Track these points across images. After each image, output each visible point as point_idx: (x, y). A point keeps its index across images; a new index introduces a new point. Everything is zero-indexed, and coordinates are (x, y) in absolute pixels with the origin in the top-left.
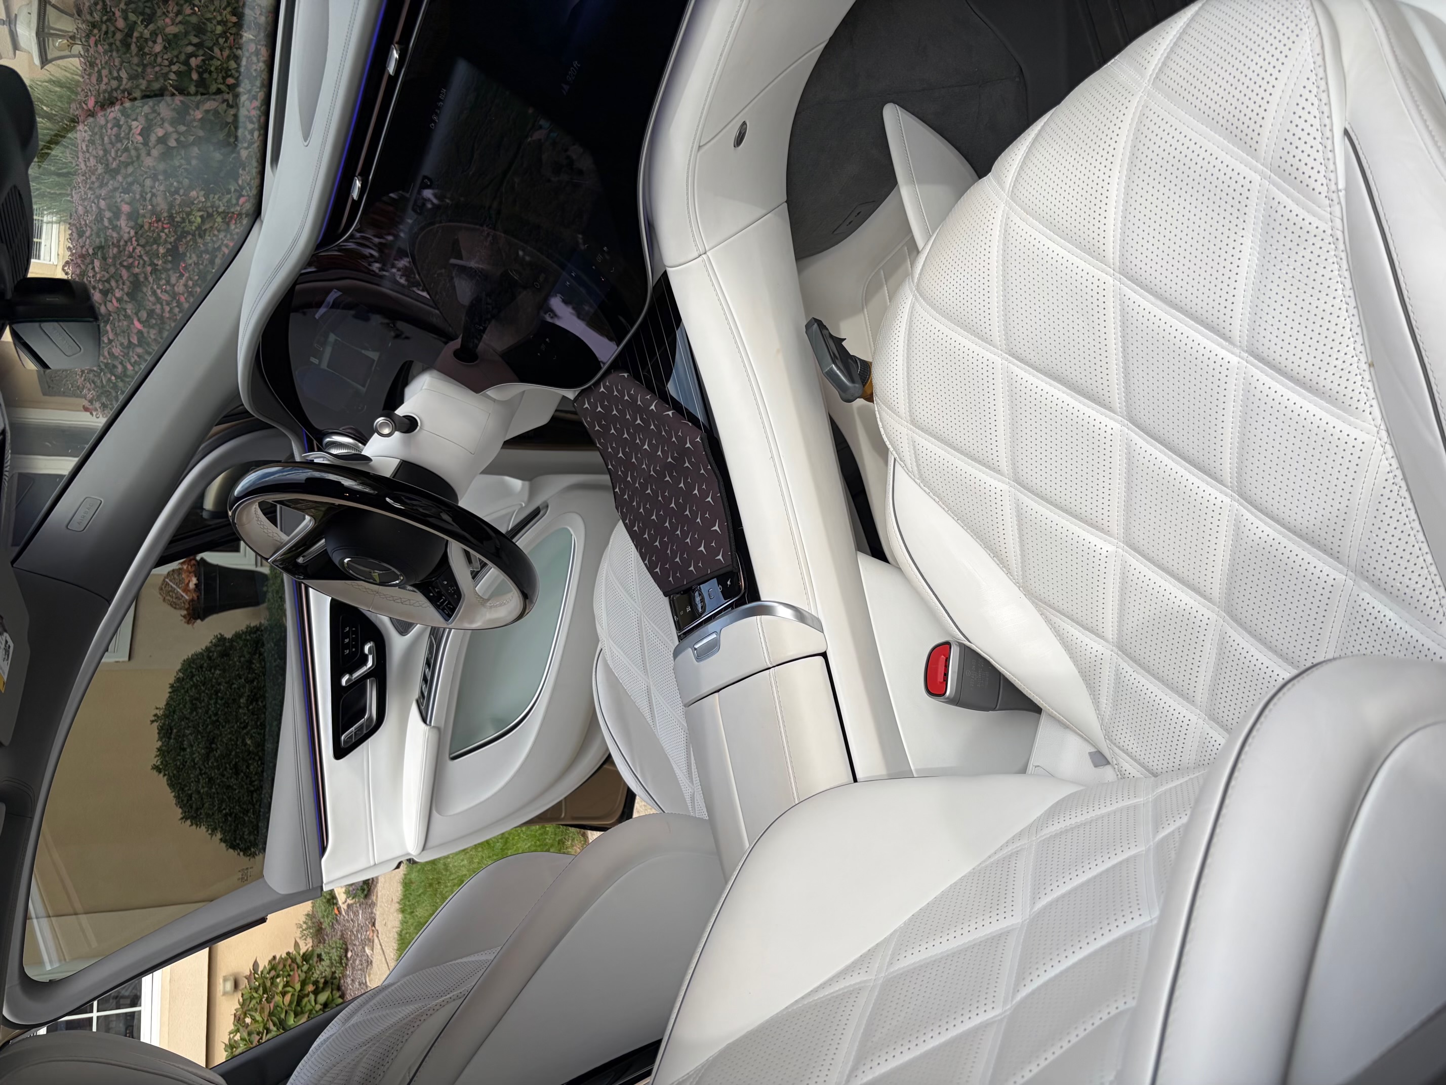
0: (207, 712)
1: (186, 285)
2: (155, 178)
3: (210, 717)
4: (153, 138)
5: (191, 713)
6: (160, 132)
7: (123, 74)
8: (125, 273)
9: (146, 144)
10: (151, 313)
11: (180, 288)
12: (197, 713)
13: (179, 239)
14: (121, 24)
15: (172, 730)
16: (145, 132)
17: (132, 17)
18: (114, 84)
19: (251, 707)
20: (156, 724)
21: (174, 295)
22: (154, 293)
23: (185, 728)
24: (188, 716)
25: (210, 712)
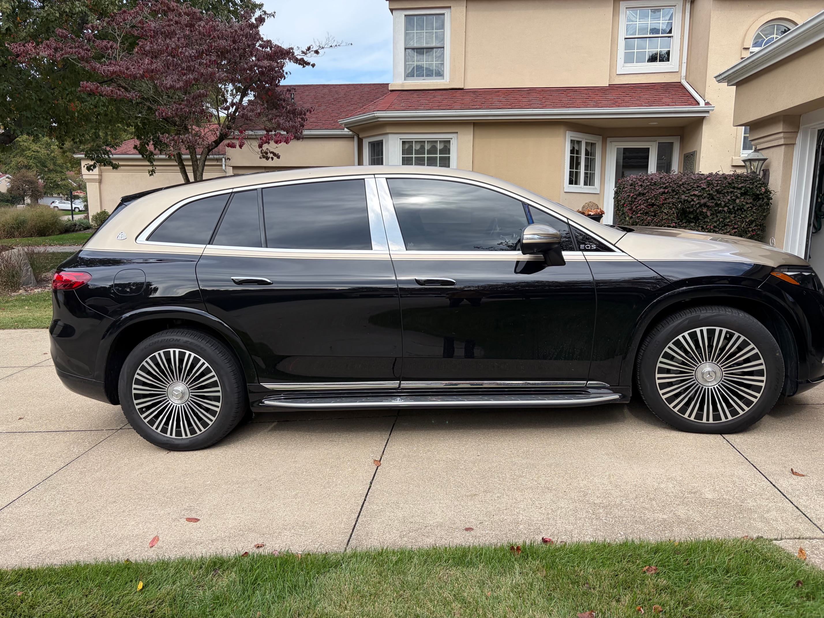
1: (643, 208)
2: (678, 198)
4: (693, 197)
6: (695, 200)
7: (718, 187)
8: (645, 191)
9: (691, 195)
10: (636, 198)
11: (642, 206)
13: (658, 206)
14: (740, 186)
16: (694, 195)
17: (743, 189)
18: (715, 185)
21: (640, 205)
22: (641, 199)
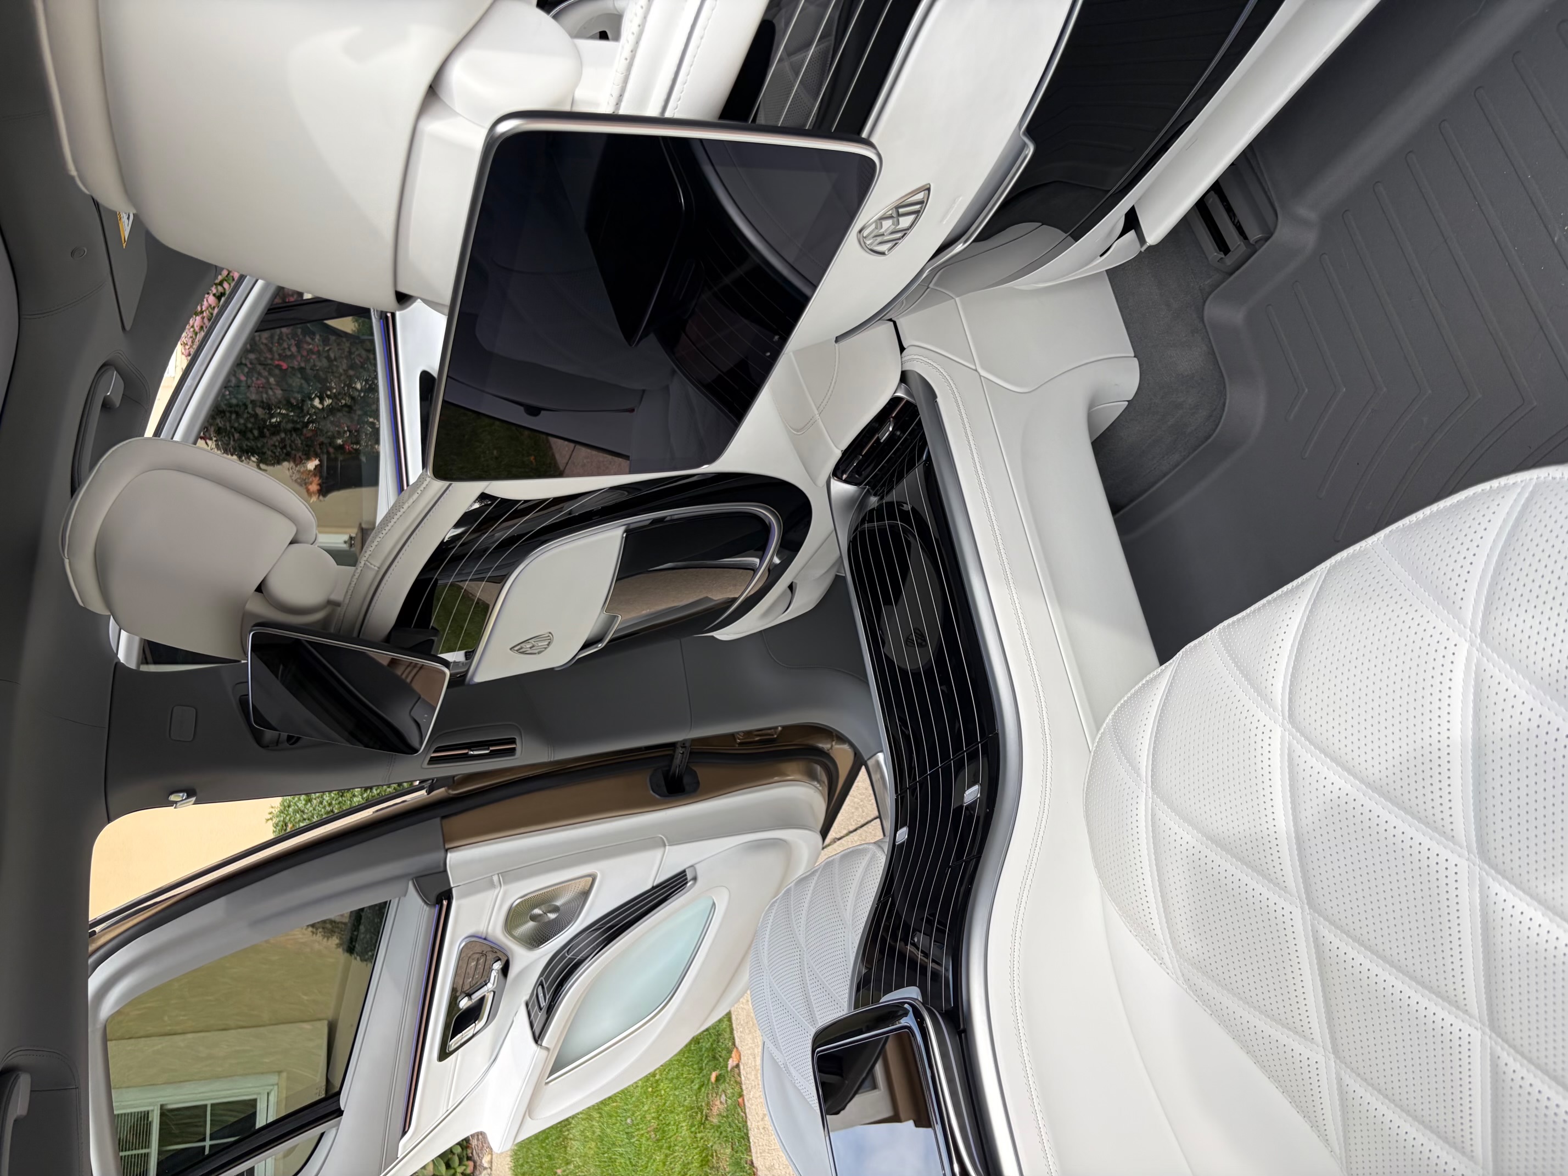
0: (321, 803)
3: (325, 807)
5: (306, 804)
12: (312, 805)
15: (286, 825)
19: (365, 795)
20: (270, 823)
23: (299, 821)
24: (302, 809)
25: (325, 803)
